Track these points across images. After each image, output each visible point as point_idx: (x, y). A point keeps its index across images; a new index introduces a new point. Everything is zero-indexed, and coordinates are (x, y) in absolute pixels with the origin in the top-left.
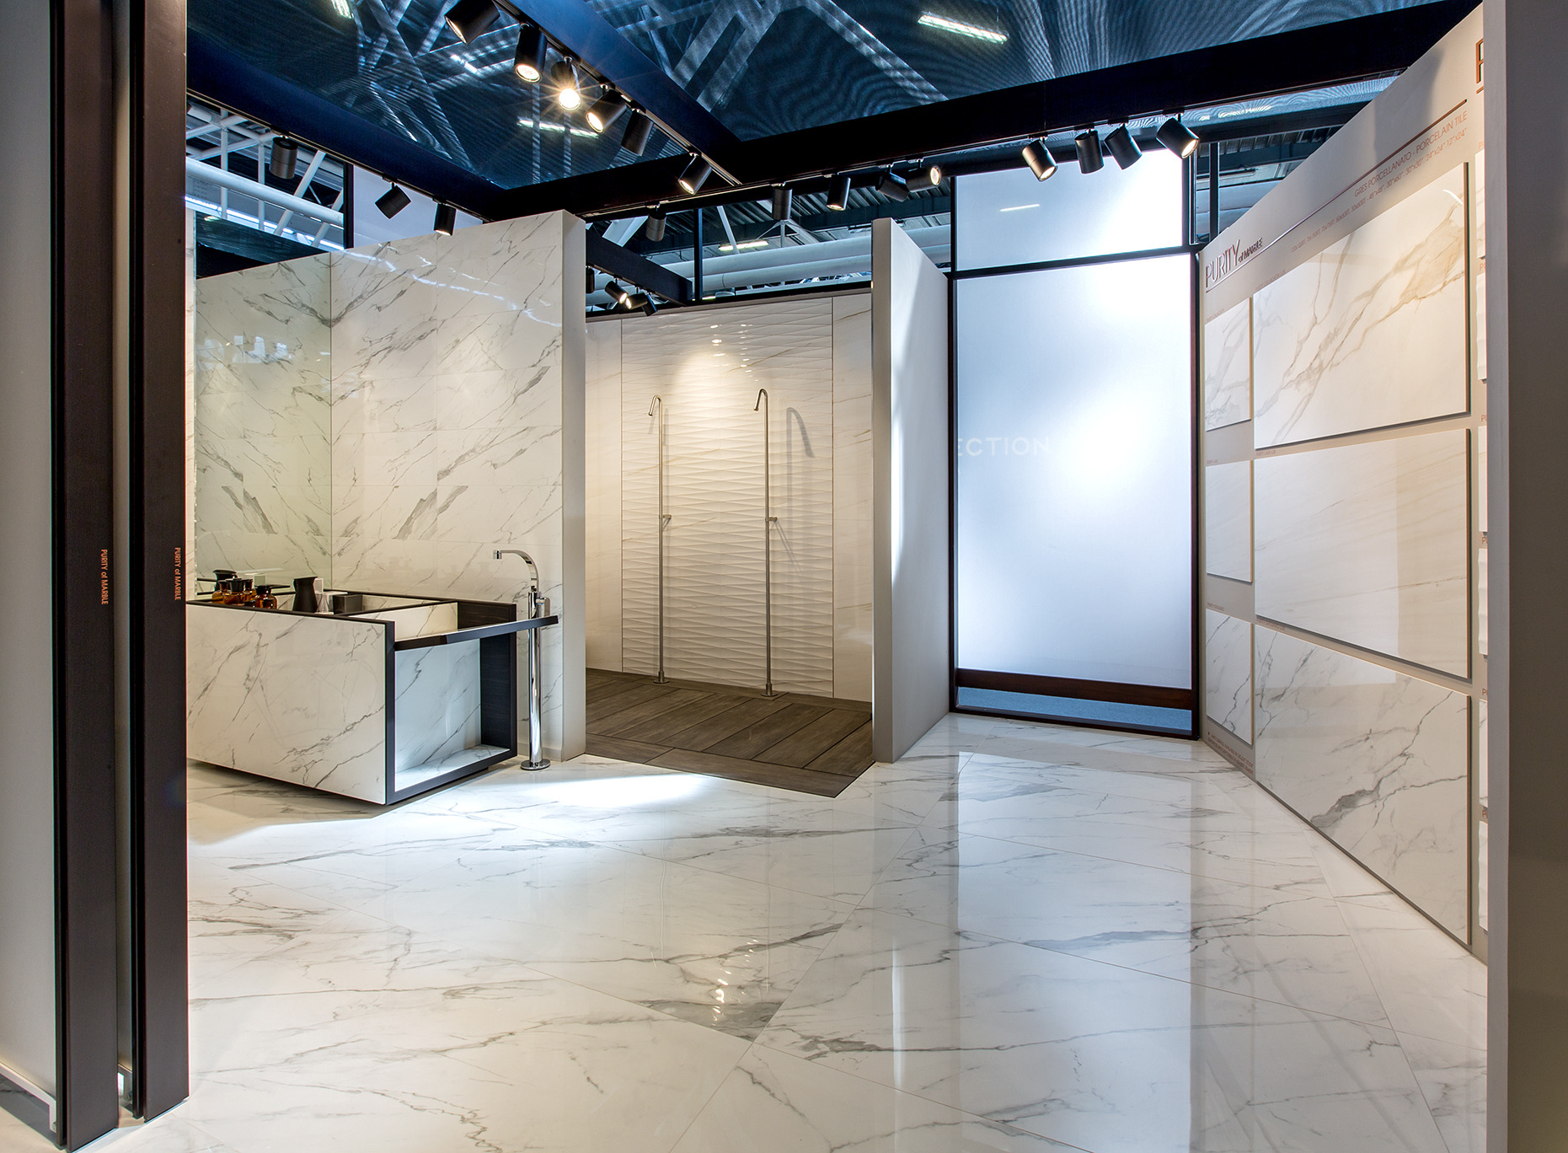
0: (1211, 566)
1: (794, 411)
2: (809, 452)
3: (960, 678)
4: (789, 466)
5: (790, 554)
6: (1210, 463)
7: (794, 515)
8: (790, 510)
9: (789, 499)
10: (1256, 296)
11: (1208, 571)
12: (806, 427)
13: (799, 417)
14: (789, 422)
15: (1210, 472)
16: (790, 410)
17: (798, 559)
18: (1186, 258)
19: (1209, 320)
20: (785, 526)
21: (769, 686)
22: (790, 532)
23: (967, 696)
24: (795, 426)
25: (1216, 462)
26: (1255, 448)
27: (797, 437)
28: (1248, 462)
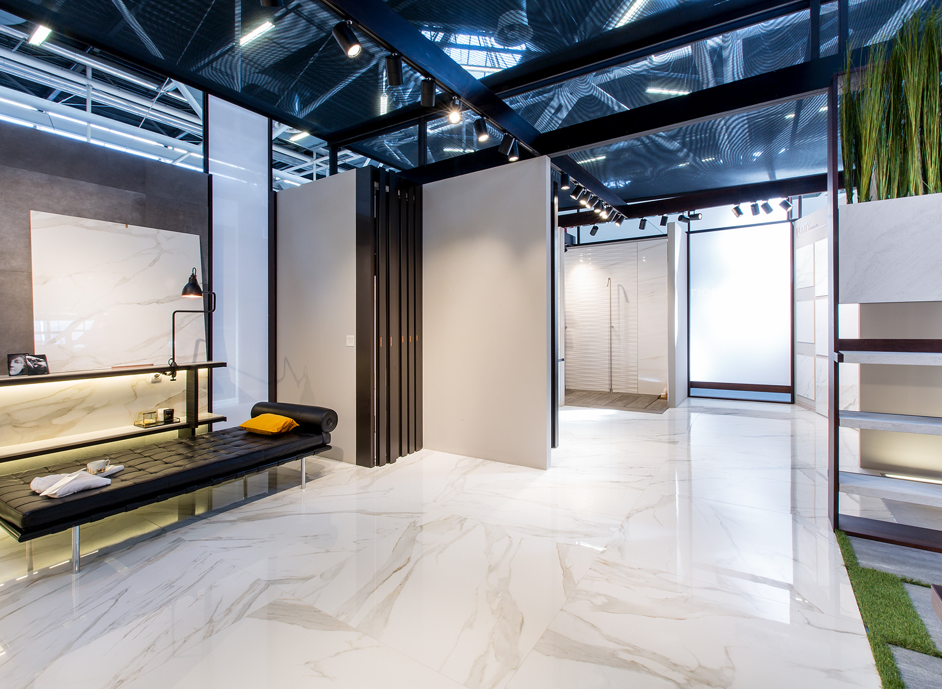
0: (798, 338)
1: (621, 285)
2: (627, 301)
3: (691, 385)
4: (619, 306)
5: (619, 340)
6: (798, 301)
7: (621, 325)
8: (619, 323)
9: (619, 319)
10: (816, 243)
11: (797, 341)
12: (626, 291)
13: (623, 288)
14: (619, 290)
15: (798, 305)
16: (619, 285)
17: (622, 341)
18: (789, 224)
19: (798, 248)
20: (617, 329)
21: (611, 390)
22: (619, 332)
23: (694, 392)
24: (621, 291)
25: (801, 301)
26: (816, 296)
27: (622, 295)
28: (813, 301)
